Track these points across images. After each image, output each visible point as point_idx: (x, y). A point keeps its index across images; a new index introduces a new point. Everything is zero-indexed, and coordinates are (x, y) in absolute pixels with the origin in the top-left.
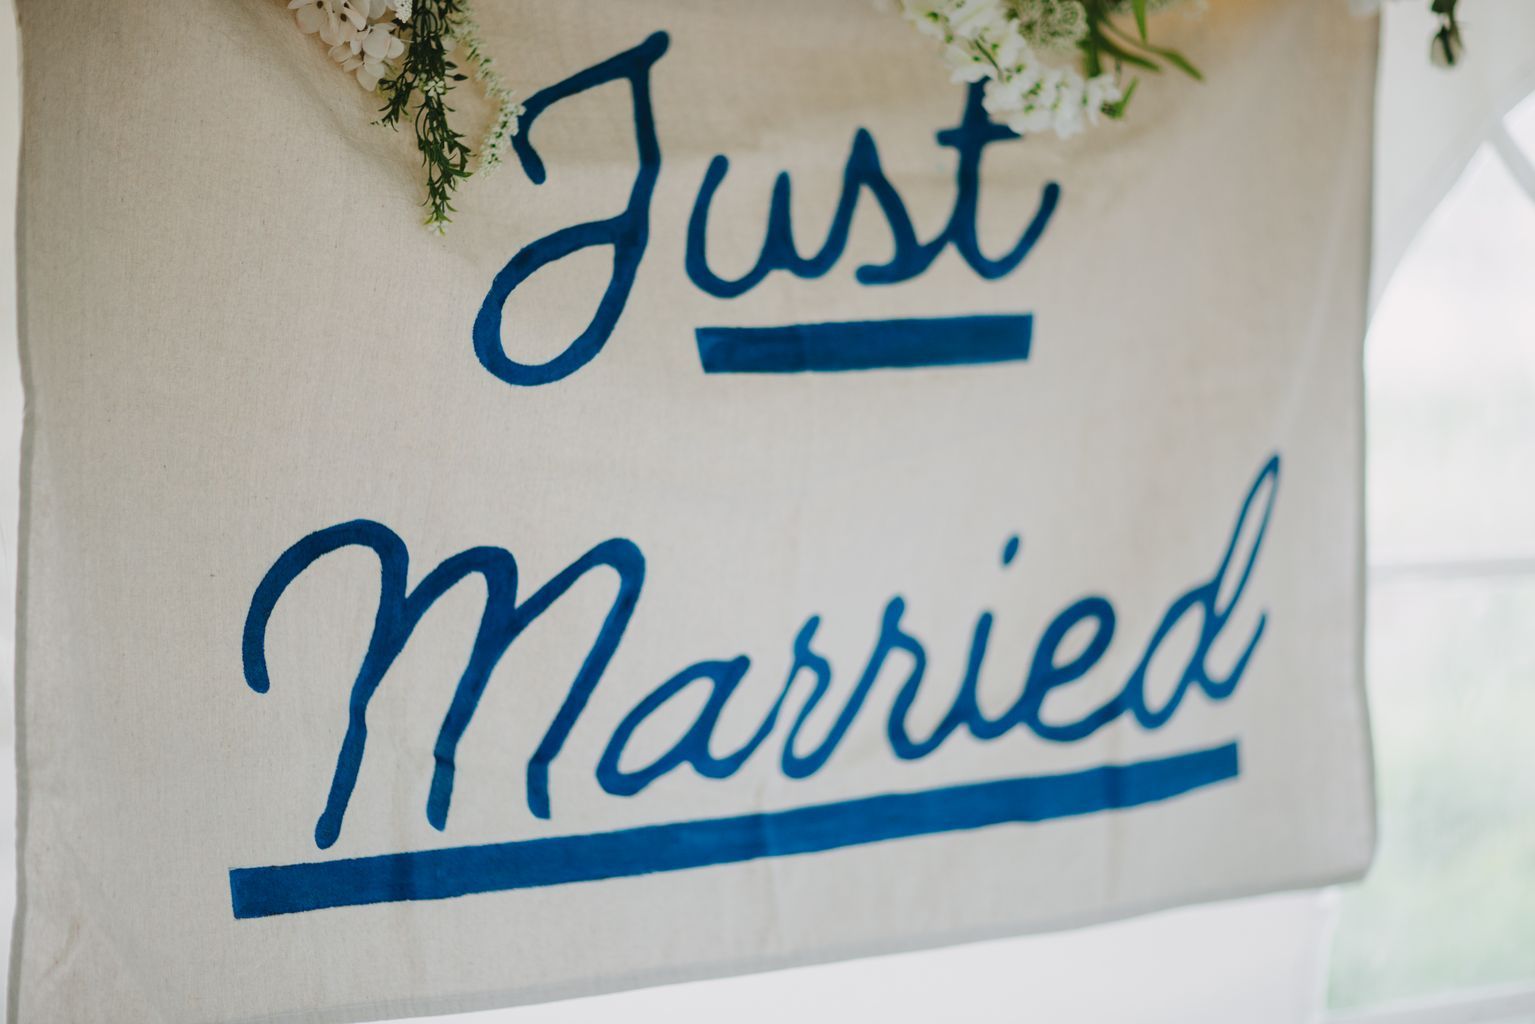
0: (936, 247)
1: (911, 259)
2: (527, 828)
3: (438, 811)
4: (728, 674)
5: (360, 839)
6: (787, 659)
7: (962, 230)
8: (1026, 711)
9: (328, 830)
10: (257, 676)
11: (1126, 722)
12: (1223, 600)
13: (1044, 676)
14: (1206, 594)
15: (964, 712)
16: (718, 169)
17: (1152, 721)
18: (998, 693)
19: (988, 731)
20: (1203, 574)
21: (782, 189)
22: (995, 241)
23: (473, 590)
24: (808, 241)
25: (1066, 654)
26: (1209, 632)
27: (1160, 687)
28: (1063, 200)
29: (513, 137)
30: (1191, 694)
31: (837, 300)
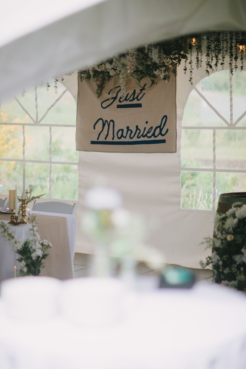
0: (135, 98)
1: (133, 99)
2: (111, 140)
3: (106, 139)
4: (122, 130)
5: (100, 140)
6: (126, 130)
7: (137, 97)
8: (146, 135)
9: (98, 139)
10: (94, 128)
11: (153, 137)
12: (162, 127)
13: (148, 132)
14: (160, 127)
15: (142, 135)
17: (155, 137)
19: (144, 137)
20: (159, 125)
21: (128, 94)
22: (139, 98)
23: (106, 123)
24: (127, 98)
25: (149, 131)
26: (161, 130)
27: (156, 134)
28: (145, 94)
29: (109, 92)
30: (160, 135)
31: (128, 103)
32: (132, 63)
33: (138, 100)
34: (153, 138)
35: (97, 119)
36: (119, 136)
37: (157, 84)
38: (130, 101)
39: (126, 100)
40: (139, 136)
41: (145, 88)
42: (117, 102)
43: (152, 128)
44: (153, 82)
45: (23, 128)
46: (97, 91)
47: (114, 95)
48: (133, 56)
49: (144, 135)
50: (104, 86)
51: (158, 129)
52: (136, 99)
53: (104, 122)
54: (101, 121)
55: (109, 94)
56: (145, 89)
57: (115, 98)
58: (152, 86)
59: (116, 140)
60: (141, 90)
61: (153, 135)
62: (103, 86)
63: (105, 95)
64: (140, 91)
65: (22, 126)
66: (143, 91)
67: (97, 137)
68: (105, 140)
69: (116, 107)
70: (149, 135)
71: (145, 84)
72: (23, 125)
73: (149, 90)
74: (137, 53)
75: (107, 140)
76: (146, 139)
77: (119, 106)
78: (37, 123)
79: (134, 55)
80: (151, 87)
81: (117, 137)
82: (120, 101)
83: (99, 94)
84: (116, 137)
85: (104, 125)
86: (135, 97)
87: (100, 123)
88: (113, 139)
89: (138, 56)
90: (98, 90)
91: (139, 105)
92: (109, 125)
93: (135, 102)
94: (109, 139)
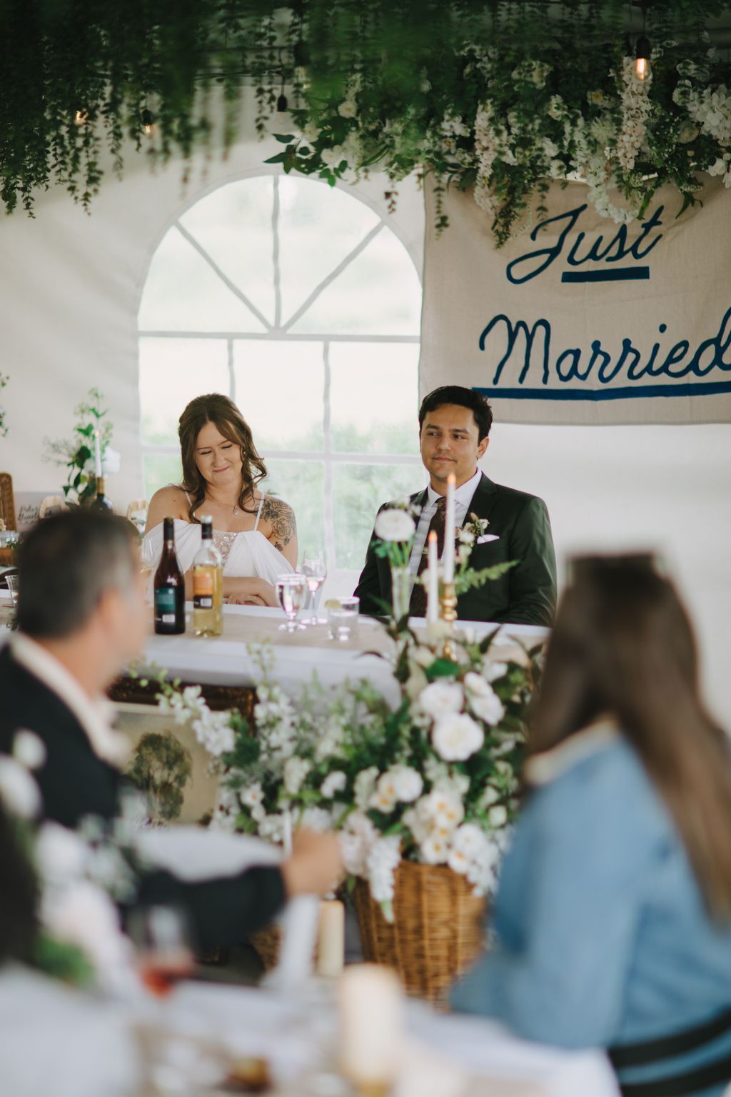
0: (627, 252)
1: (621, 254)
2: (541, 386)
3: (521, 379)
4: (577, 353)
5: (502, 384)
6: (591, 352)
7: (634, 249)
8: (664, 369)
9: (496, 381)
10: (482, 347)
11: (691, 373)
12: (722, 345)
13: (671, 360)
14: (716, 341)
15: (648, 369)
16: (581, 236)
17: (700, 373)
18: (657, 364)
19: (655, 373)
20: (714, 335)
21: (600, 239)
22: (640, 250)
23: (521, 330)
24: (599, 252)
25: (676, 355)
26: (720, 352)
27: (703, 365)
28: (660, 237)
29: (532, 230)
30: (716, 368)
31: (603, 265)
32: (633, 139)
33: (637, 256)
34: (692, 378)
35: (491, 318)
36: (565, 371)
37: (702, 206)
38: (609, 259)
39: (593, 255)
40: (636, 372)
41: (659, 219)
42: (561, 264)
43: (685, 344)
44: (689, 200)
45: (230, 348)
46: (493, 228)
47: (553, 243)
48: (637, 115)
49: (655, 368)
50: (515, 212)
51: (711, 350)
52: (630, 254)
53: (514, 326)
54: (502, 324)
55: (533, 237)
56: (660, 223)
57: (554, 252)
58: (684, 213)
59: (555, 383)
60: (647, 227)
61: (694, 366)
62: (513, 213)
63: (520, 242)
64: (644, 229)
65: (224, 343)
66: (655, 230)
67: (494, 375)
68: (518, 386)
69: (560, 279)
70: (674, 368)
71: (661, 209)
72: (230, 337)
73: (675, 225)
74: (649, 107)
75: (528, 384)
76: (664, 380)
77: (568, 277)
78: (277, 332)
79: (642, 112)
80: (682, 215)
81: (557, 376)
82: (571, 260)
83: (502, 237)
84: (553, 376)
85: (512, 336)
86: (627, 247)
87: (501, 329)
88: (545, 380)
89: (651, 115)
90: (495, 224)
91: (642, 273)
92: (530, 338)
93: (628, 262)
94: (534, 381)
